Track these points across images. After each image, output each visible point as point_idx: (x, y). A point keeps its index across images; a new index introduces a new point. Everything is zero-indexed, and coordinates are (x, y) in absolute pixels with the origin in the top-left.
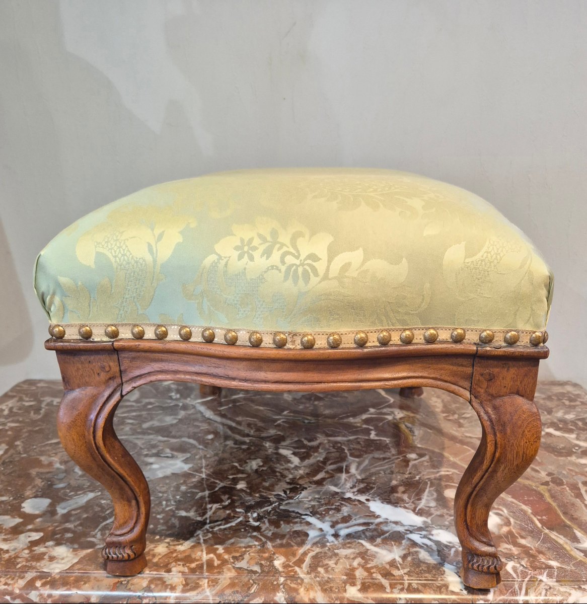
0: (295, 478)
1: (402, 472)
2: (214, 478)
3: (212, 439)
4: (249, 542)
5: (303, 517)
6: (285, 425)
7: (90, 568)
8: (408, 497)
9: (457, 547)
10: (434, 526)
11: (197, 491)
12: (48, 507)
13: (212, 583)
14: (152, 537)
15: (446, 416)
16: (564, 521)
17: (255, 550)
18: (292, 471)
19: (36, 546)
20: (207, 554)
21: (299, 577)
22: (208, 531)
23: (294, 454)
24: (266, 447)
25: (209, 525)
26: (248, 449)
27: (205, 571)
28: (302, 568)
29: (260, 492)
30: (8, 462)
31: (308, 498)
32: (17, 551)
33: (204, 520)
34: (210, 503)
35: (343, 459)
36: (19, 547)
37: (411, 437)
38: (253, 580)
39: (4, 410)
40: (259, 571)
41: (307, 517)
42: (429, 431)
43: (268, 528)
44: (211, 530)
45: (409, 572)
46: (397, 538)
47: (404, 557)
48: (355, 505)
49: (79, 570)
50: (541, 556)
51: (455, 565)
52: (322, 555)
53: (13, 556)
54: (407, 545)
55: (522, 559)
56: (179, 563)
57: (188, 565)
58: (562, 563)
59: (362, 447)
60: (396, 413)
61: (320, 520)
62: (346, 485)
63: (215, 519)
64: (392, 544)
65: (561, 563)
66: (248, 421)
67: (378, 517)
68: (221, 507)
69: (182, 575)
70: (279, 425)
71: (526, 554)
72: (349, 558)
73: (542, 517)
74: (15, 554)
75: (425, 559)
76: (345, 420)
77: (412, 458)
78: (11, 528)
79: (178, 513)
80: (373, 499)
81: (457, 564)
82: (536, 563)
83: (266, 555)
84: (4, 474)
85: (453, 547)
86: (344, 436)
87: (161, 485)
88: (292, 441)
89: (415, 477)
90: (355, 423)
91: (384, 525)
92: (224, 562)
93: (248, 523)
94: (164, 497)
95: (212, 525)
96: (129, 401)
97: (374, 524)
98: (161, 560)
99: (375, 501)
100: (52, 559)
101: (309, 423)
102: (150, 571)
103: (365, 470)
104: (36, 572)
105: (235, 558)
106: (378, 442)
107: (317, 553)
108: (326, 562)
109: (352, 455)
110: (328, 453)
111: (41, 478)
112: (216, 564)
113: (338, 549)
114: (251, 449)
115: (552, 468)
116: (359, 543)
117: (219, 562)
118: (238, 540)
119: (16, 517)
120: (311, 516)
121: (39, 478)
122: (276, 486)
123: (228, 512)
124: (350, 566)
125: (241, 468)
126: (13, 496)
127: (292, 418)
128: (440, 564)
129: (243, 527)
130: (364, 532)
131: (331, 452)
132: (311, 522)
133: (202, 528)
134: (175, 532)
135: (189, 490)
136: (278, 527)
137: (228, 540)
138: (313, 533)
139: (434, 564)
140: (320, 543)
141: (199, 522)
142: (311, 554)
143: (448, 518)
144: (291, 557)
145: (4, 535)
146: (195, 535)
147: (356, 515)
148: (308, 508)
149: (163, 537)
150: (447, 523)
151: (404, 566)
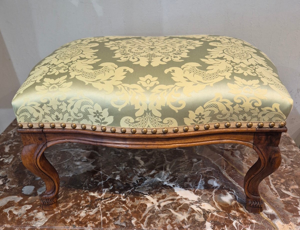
0: (142, 173)
1: (189, 169)
2: (106, 174)
3: (105, 151)
4: (121, 210)
7: (53, 224)
8: (192, 184)
9: (212, 212)
10: (202, 200)
11: (98, 181)
12: (33, 190)
14: (79, 207)
17: (124, 214)
19: (29, 213)
20: (103, 216)
21: (142, 229)
22: (103, 204)
23: (142, 159)
24: (129, 155)
25: (103, 201)
26: (121, 156)
27: (102, 226)
28: (144, 224)
29: (126, 181)
30: (15, 165)
31: (147, 185)
32: (21, 215)
33: (101, 198)
34: (104, 188)
35: (163, 162)
36: (22, 213)
37: (195, 149)
39: (11, 135)
40: (125, 226)
41: (146, 195)
43: (129, 202)
44: (104, 203)
45: (190, 226)
46: (185, 208)
47: (188, 218)
48: (168, 189)
49: (48, 225)
50: (248, 217)
51: (211, 222)
52: (153, 217)
53: (20, 218)
54: (190, 211)
55: (240, 219)
56: (91, 222)
57: (94, 223)
58: (258, 221)
59: (172, 155)
61: (152, 197)
62: (165, 177)
63: (106, 197)
64: (183, 211)
67: (178, 195)
68: (109, 190)
69: (92, 228)
71: (242, 216)
72: (164, 219)
74: (21, 217)
75: (198, 219)
77: (195, 161)
78: (19, 202)
79: (90, 194)
80: (176, 185)
82: (246, 221)
83: (128, 217)
84: (13, 172)
85: (210, 212)
87: (82, 178)
88: (141, 151)
89: (196, 173)
91: (180, 200)
92: (110, 221)
94: (84, 185)
95: (105, 200)
97: (176, 200)
98: (83, 220)
99: (177, 186)
100: (36, 219)
102: (78, 226)
103: (173, 168)
104: (30, 226)
105: (115, 219)
106: (180, 152)
107: (151, 216)
108: (154, 221)
109: (168, 160)
111: (30, 175)
113: (160, 214)
114: (122, 156)
116: (169, 210)
117: (108, 221)
118: (116, 209)
119: (20, 196)
120: (148, 195)
121: (29, 174)
122: (133, 178)
123: (112, 193)
124: (165, 223)
125: (118, 168)
126: (18, 185)
128: (204, 221)
129: (118, 201)
130: (171, 205)
131: (158, 158)
132: (148, 199)
133: (100, 202)
134: (89, 204)
135: (95, 181)
136: (134, 201)
137: (111, 209)
138: (149, 205)
139: (202, 222)
140: (152, 211)
141: (99, 199)
142: (148, 216)
143: (209, 196)
144: (139, 218)
145: (15, 207)
146: (97, 206)
147: (168, 195)
148: (147, 191)
149: (84, 207)
150: (208, 199)
151: (188, 223)
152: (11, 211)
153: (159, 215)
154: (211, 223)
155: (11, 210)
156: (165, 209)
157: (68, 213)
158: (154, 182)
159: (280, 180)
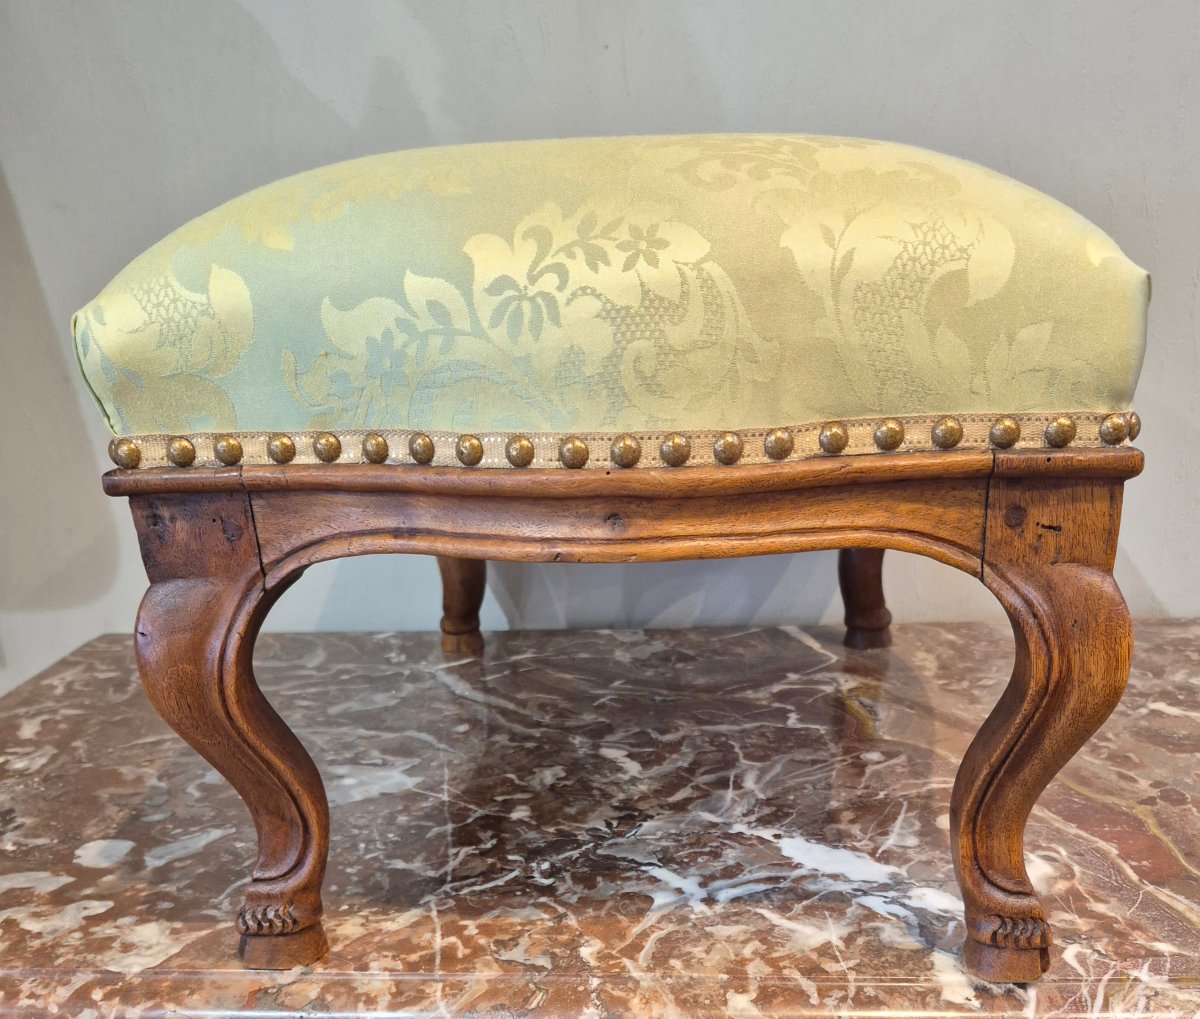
0: (631, 800)
1: (849, 784)
2: (465, 801)
3: (465, 733)
4: (531, 915)
5: (643, 868)
6: (614, 704)
7: (202, 963)
8: (861, 830)
9: (959, 919)
10: (912, 881)
11: (430, 824)
12: (127, 854)
13: (452, 989)
14: (333, 908)
15: (945, 684)
16: (1186, 870)
17: (542, 929)
18: (625, 787)
19: (98, 925)
20: (443, 936)
21: (630, 978)
22: (450, 897)
23: (630, 756)
24: (574, 744)
25: (450, 885)
26: (538, 748)
27: (437, 967)
28: (636, 960)
29: (557, 824)
30: (57, 777)
31: (654, 834)
32: (58, 934)
33: (441, 876)
34: (454, 845)
35: (729, 762)
36: (62, 927)
37: (871, 723)
38: (535, 984)
39: (56, 687)
40: (549, 966)
41: (651, 868)
42: (908, 710)
43: (570, 888)
44: (454, 893)
45: (858, 965)
46: (834, 903)
47: (849, 940)
48: (750, 845)
49: (180, 967)
50: (1136, 934)
51: (955, 951)
52: (680, 935)
53: (50, 944)
54: (857, 917)
55: (1098, 939)
56: (385, 953)
57: (403, 956)
58: (1182, 945)
59: (770, 742)
60: (842, 681)
61: (679, 874)
62: (735, 810)
63: (464, 874)
64: (824, 915)
65: (1178, 946)
66: (541, 700)
67: (798, 866)
68: (477, 852)
69: (391, 975)
70: (602, 706)
71: (1105, 931)
72: (735, 941)
73: (1140, 862)
74: (54, 939)
75: (891, 942)
76: (738, 695)
77: (872, 761)
78: (52, 893)
79: (389, 864)
80: (788, 834)
81: (959, 950)
82: (1128, 947)
83: (565, 937)
84: (45, 799)
85: (953, 919)
86: (732, 723)
87: (358, 815)
88: (629, 733)
89: (877, 795)
90: (757, 699)
91: (808, 881)
92: (478, 951)
93: (530, 881)
94: (362, 836)
95: (456, 884)
96: (304, 667)
97: (789, 880)
98: (348, 949)
99: (792, 837)
100: (127, 948)
101: (663, 701)
102: (325, 969)
103: (773, 783)
104: (95, 972)
105: (498, 943)
106: (803, 732)
107: (669, 934)
108: (688, 948)
109: (748, 756)
110: (699, 753)
111: (119, 805)
112: (460, 955)
113: (712, 926)
114: (543, 748)
115: (1160, 773)
116: (756, 914)
117: (467, 951)
118: (508, 912)
119: (62, 874)
120: (660, 867)
121: (115, 805)
122: (590, 814)
123: (490, 861)
124: (737, 955)
125: (522, 783)
126: (58, 838)
127: (629, 692)
128: (924, 950)
129: (520, 887)
130: (767, 895)
131: (705, 753)
132: (659, 877)
133: (435, 890)
134: (381, 898)
135: (414, 824)
136: (591, 887)
137: (486, 911)
138: (663, 898)
139: (912, 951)
140: (678, 916)
141: (431, 880)
142: (658, 935)
143: (943, 867)
144: (615, 941)
145: (36, 907)
146: (421, 902)
147: (752, 865)
148: (653, 853)
149: (356, 907)
150: (940, 876)
151: (848, 955)
152: (15, 920)
153: (708, 929)
154: (956, 954)
155: (14, 918)
156: (738, 911)
158: (686, 825)
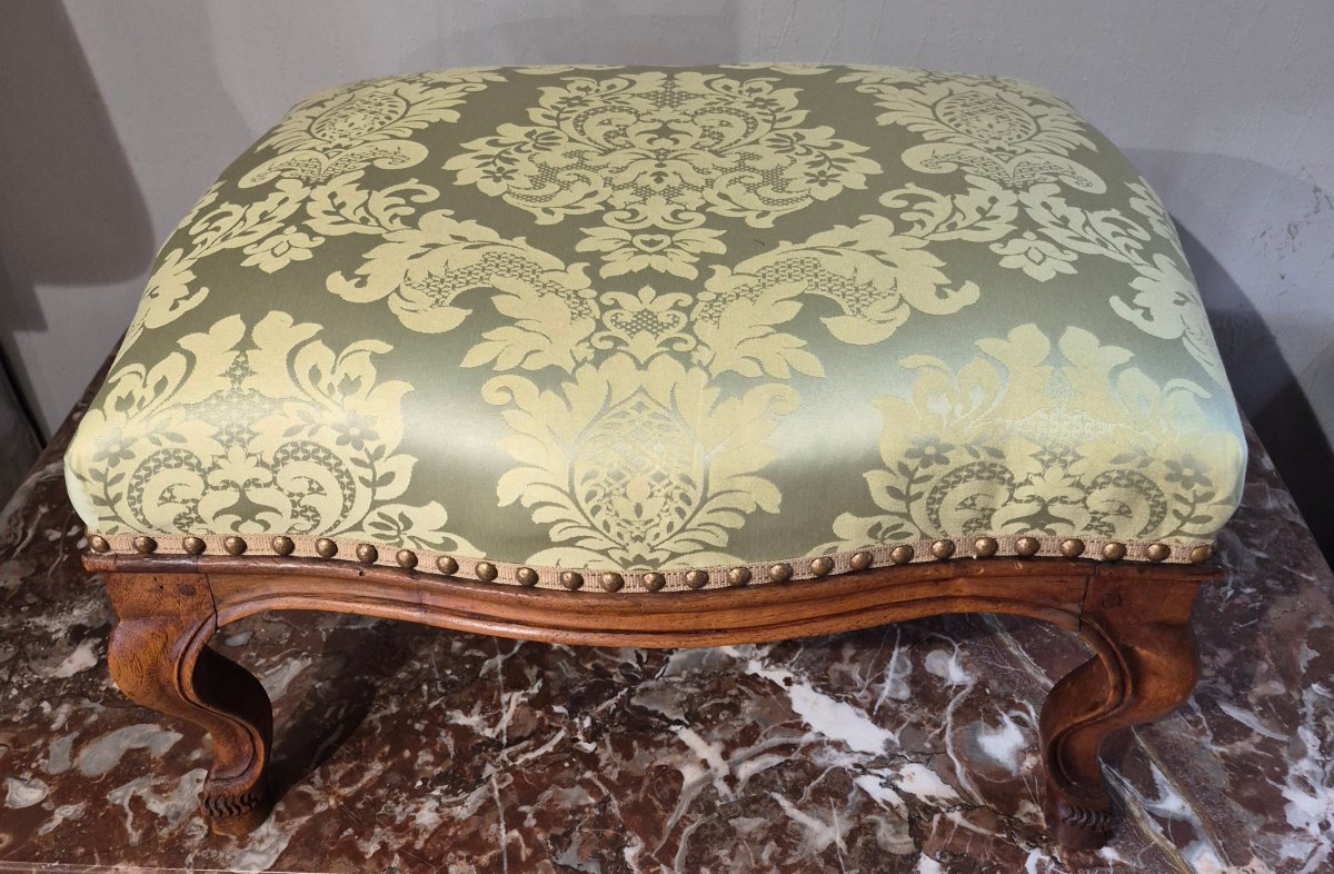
4: (579, 797)
5: (673, 728)
7: (310, 863)
8: (860, 675)
9: (943, 810)
10: (904, 753)
11: (481, 654)
14: (410, 784)
16: (1135, 741)
17: (590, 819)
20: (508, 828)
22: (508, 769)
25: (507, 751)
28: (672, 867)
29: (595, 655)
31: (680, 675)
32: (181, 819)
33: (497, 736)
34: (506, 691)
36: (183, 809)
41: (679, 728)
43: (610, 758)
44: (511, 764)
46: (835, 789)
47: (850, 839)
48: (766, 695)
49: (291, 868)
51: (938, 858)
52: (708, 832)
53: (176, 833)
54: (857, 805)
55: (1055, 843)
56: (460, 853)
57: (475, 857)
58: (1124, 850)
61: (703, 737)
63: (517, 734)
64: (830, 803)
65: (1121, 853)
67: (806, 728)
68: (526, 699)
72: (754, 841)
74: (180, 826)
75: (887, 843)
78: (166, 757)
79: (452, 718)
80: (797, 678)
81: (942, 856)
83: (610, 832)
85: (937, 810)
87: (416, 638)
91: (816, 750)
92: (538, 851)
93: (575, 745)
94: (424, 673)
95: (512, 749)
97: (799, 749)
98: (428, 845)
99: (800, 683)
100: (243, 840)
105: (555, 839)
107: (698, 828)
108: (715, 851)
112: (524, 858)
113: (735, 817)
116: (772, 800)
117: (529, 851)
118: (559, 792)
119: (169, 727)
120: (687, 727)
123: (539, 713)
124: (756, 863)
128: (913, 854)
129: (567, 755)
130: (780, 772)
132: (688, 743)
133: (494, 758)
134: (449, 768)
135: (467, 653)
136: (628, 756)
137: (541, 792)
138: (691, 774)
139: (902, 856)
140: (704, 802)
141: (489, 742)
142: (689, 829)
143: (930, 732)
144: (652, 838)
145: (156, 777)
146: (484, 777)
147: (767, 727)
148: (681, 704)
149: (429, 783)
150: (928, 745)
151: (850, 862)
152: (140, 797)
153: (732, 822)
154: (939, 861)
155: (139, 794)
156: (756, 795)
157: (366, 809)
158: (707, 662)
159: (1213, 655)
